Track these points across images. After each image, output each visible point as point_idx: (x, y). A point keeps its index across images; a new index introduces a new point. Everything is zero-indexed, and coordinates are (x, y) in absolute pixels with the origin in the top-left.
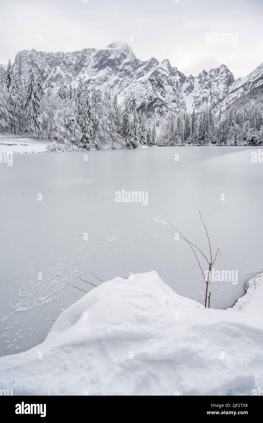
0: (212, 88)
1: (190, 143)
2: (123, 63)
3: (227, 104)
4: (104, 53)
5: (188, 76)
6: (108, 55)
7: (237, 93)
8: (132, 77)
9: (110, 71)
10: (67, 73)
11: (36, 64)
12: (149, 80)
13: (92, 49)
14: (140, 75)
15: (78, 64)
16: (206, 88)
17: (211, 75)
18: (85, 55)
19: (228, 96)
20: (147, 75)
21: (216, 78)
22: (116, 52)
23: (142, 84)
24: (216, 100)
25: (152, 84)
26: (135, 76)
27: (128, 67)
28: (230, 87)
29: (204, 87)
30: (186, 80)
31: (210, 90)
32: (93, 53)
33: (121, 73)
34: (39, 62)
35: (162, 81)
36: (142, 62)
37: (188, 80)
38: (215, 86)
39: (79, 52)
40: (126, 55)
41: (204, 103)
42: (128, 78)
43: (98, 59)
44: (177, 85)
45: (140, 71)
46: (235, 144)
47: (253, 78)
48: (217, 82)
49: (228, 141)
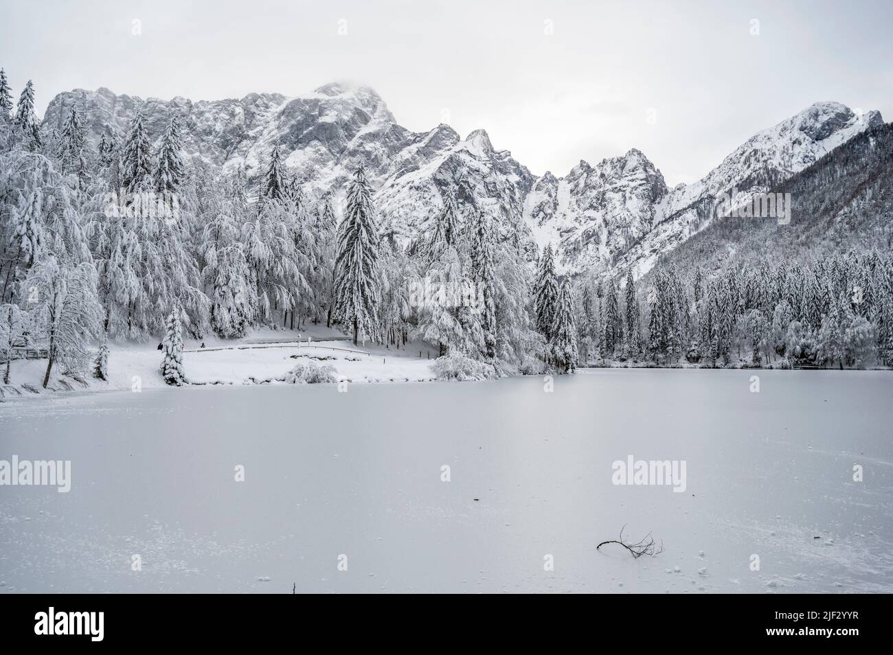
0: (609, 207)
1: (623, 360)
2: (359, 134)
3: (654, 251)
4: (308, 107)
5: (542, 175)
6: (317, 113)
7: (680, 224)
8: (383, 171)
9: (322, 155)
10: (197, 154)
11: (107, 126)
12: (433, 182)
13: (274, 95)
14: (408, 167)
15: (232, 131)
16: (591, 206)
17: (602, 175)
18: (253, 109)
19: (655, 231)
20: (428, 170)
21: (619, 184)
22: (340, 107)
23: (413, 191)
24: (622, 239)
25: (443, 193)
26: (393, 169)
27: (372, 145)
28: (656, 206)
29: (588, 206)
30: (534, 186)
31: (602, 212)
32: (274, 105)
33: (354, 159)
34: (118, 123)
35: (469, 186)
36: (414, 134)
37: (541, 184)
38: (617, 204)
39: (236, 101)
40: (368, 113)
41: (589, 245)
42: (372, 173)
43: (289, 120)
44: (511, 197)
45: (408, 156)
46: (757, 364)
47: (717, 186)
48: (621, 193)
49: (733, 356)
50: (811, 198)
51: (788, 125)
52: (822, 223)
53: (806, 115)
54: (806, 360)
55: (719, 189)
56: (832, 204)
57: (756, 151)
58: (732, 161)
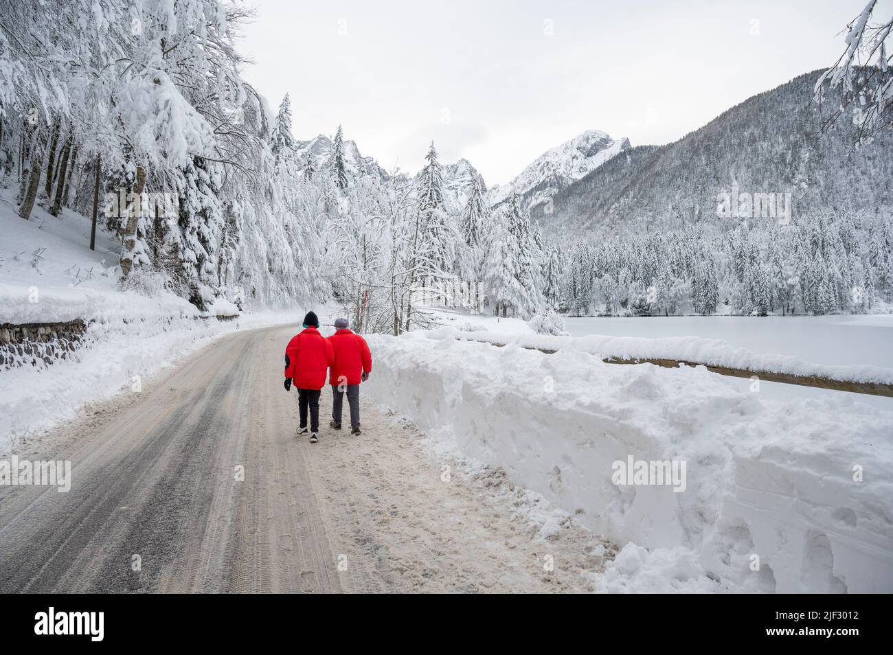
5: (396, 175)
46: (609, 313)
47: (522, 187)
48: (454, 190)
49: (591, 307)
50: (591, 196)
51: (569, 145)
52: (600, 214)
53: (581, 138)
54: (643, 311)
55: (523, 189)
56: (605, 201)
57: (548, 163)
58: (531, 169)
